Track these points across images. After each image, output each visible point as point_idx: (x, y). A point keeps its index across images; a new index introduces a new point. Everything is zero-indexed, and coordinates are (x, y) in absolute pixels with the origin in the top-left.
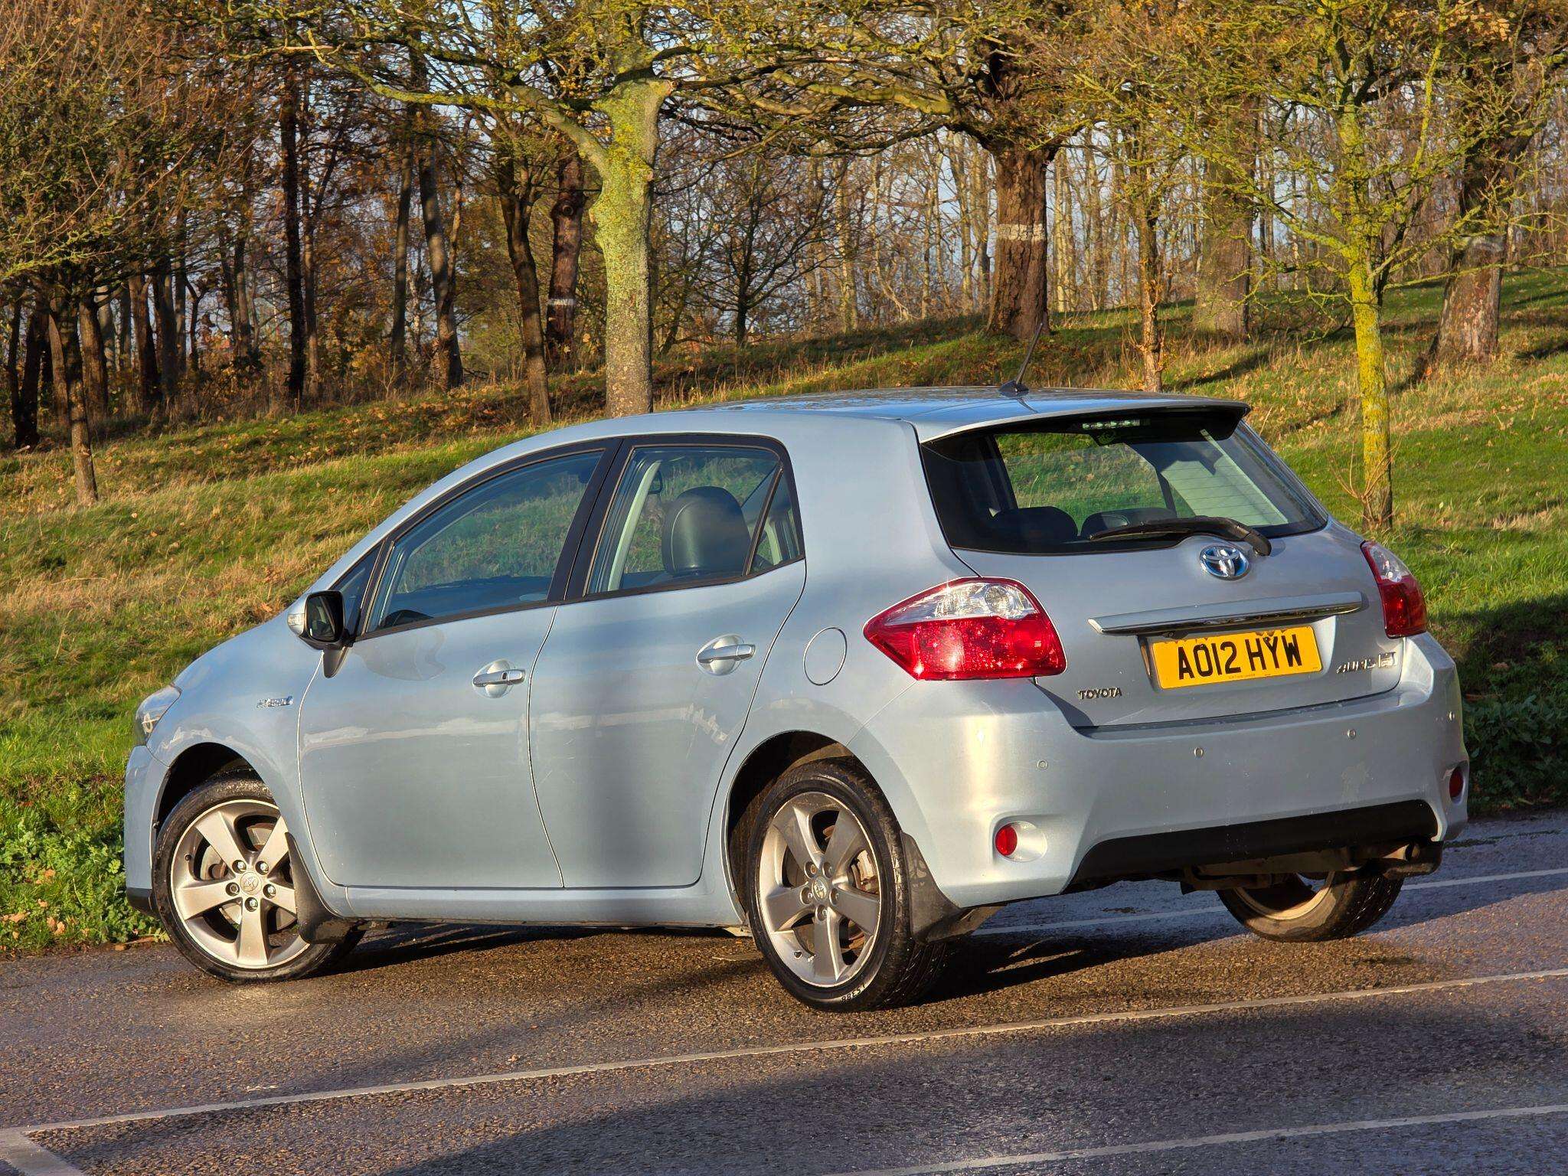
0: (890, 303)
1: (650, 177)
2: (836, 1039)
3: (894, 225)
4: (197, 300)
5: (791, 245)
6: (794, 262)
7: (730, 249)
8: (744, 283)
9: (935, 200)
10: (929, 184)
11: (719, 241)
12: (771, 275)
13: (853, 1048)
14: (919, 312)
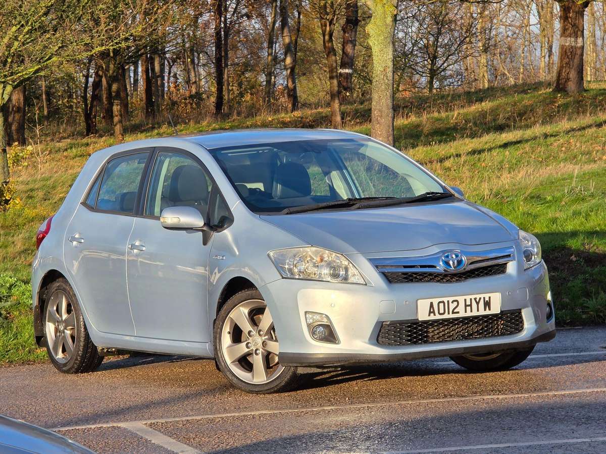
0: (504, 74)
1: (395, 13)
2: (490, 395)
3: (508, 36)
4: (170, 67)
5: (457, 45)
6: (458, 54)
7: (426, 47)
8: (433, 64)
9: (528, 25)
10: (525, 17)
11: (421, 42)
12: (446, 60)
13: (498, 399)
14: (518, 79)
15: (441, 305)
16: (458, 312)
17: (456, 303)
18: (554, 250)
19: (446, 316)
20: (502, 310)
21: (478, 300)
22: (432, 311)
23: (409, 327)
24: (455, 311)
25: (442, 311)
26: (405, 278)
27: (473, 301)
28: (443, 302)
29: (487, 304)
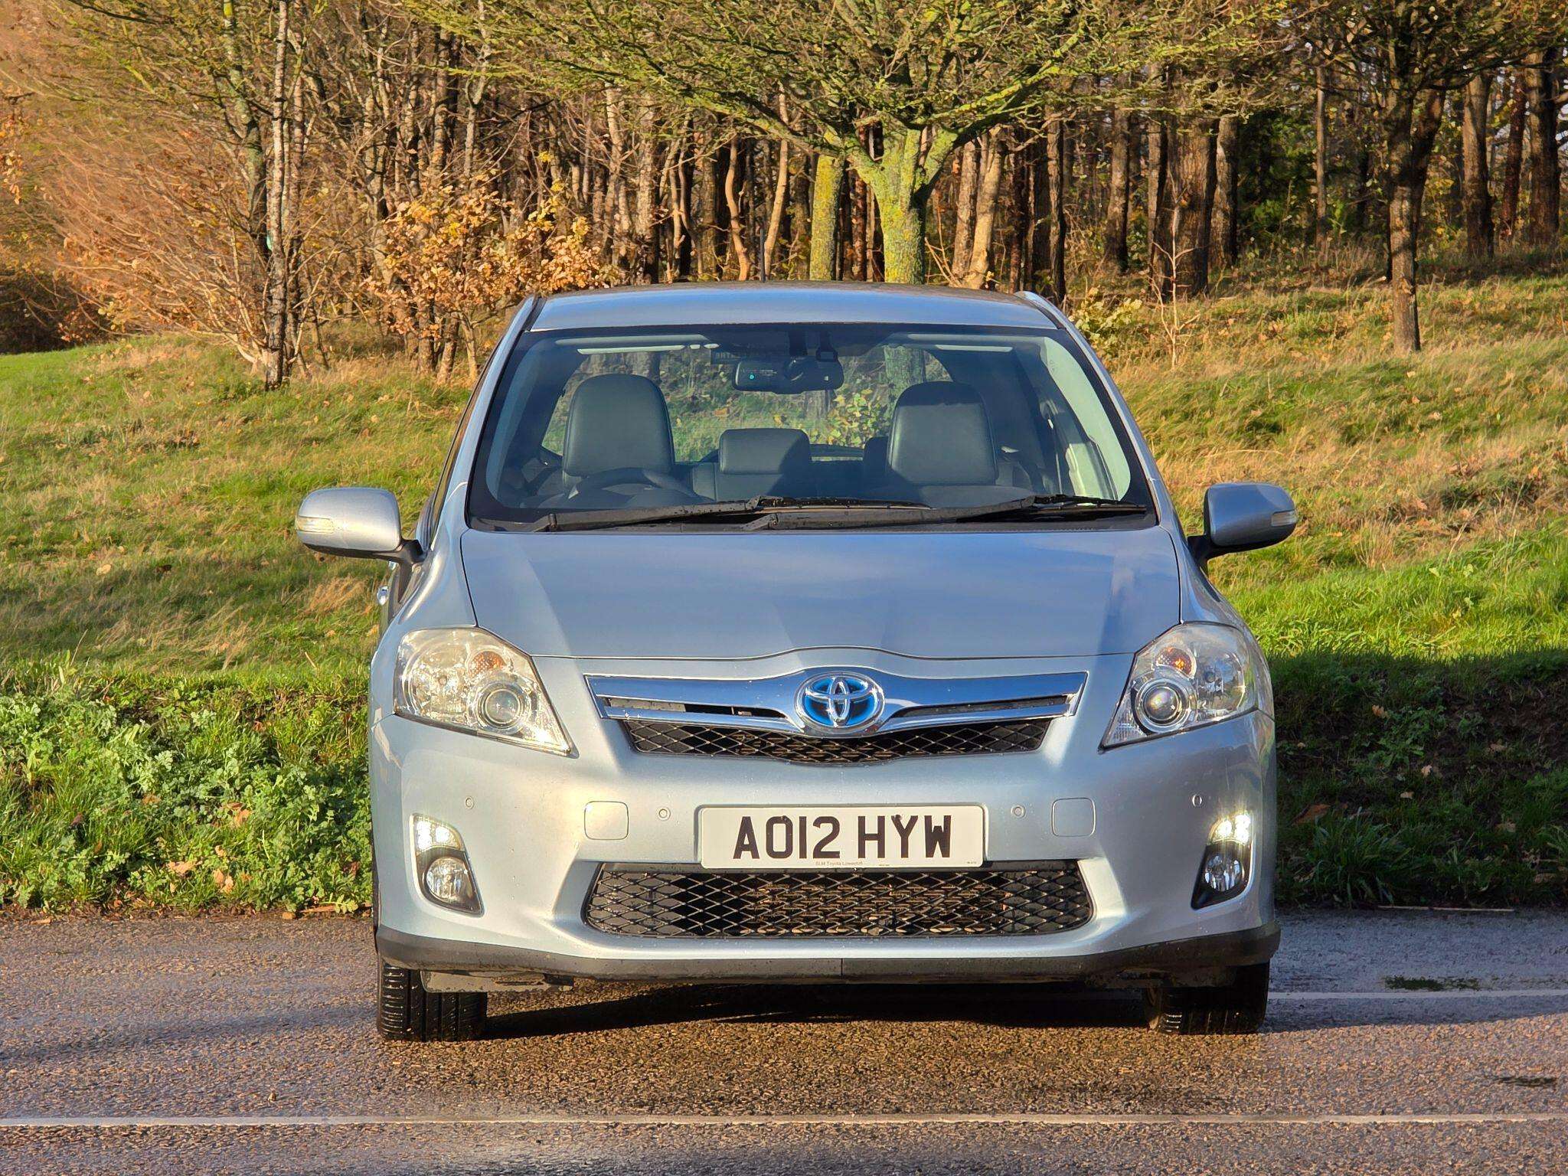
15: (779, 830)
16: (835, 855)
17: (827, 829)
18: (1526, 678)
19: (794, 862)
20: (989, 859)
21: (904, 823)
22: (746, 842)
23: (678, 884)
24: (824, 850)
25: (779, 845)
26: (688, 741)
27: (890, 827)
28: (785, 820)
29: (939, 837)
